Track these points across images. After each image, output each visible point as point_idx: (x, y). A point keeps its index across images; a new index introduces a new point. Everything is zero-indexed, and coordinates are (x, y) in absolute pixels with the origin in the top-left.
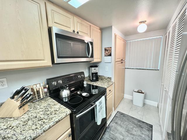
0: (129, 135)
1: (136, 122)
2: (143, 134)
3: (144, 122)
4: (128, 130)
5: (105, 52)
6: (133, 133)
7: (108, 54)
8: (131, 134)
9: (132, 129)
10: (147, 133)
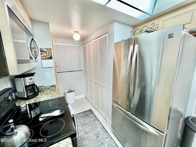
0: (86, 126)
1: (82, 115)
2: (91, 118)
3: (86, 111)
4: (83, 124)
5: (41, 54)
6: (87, 123)
7: (47, 57)
8: (86, 124)
9: (84, 121)
10: (92, 115)
